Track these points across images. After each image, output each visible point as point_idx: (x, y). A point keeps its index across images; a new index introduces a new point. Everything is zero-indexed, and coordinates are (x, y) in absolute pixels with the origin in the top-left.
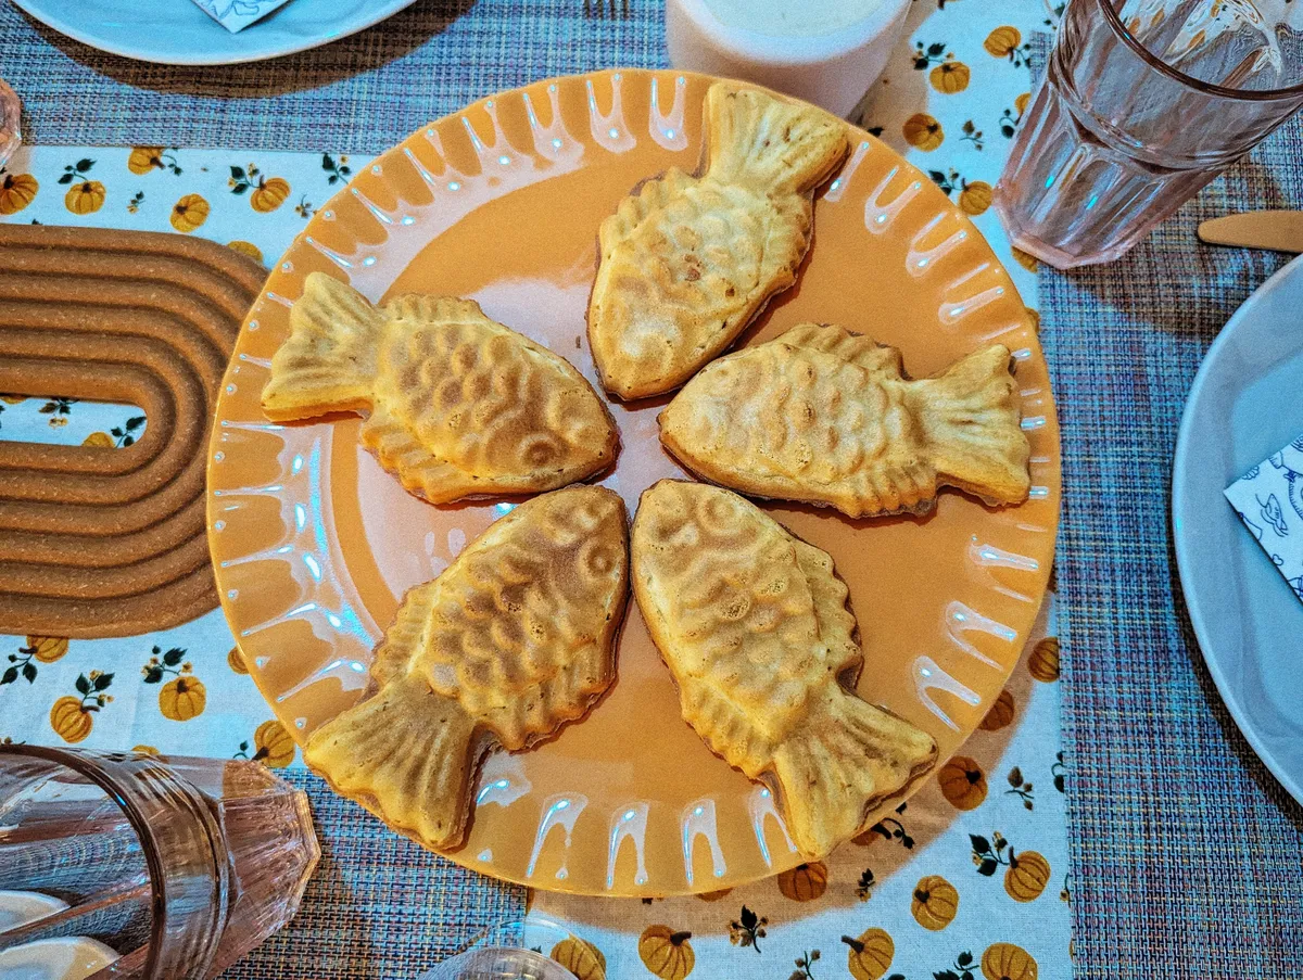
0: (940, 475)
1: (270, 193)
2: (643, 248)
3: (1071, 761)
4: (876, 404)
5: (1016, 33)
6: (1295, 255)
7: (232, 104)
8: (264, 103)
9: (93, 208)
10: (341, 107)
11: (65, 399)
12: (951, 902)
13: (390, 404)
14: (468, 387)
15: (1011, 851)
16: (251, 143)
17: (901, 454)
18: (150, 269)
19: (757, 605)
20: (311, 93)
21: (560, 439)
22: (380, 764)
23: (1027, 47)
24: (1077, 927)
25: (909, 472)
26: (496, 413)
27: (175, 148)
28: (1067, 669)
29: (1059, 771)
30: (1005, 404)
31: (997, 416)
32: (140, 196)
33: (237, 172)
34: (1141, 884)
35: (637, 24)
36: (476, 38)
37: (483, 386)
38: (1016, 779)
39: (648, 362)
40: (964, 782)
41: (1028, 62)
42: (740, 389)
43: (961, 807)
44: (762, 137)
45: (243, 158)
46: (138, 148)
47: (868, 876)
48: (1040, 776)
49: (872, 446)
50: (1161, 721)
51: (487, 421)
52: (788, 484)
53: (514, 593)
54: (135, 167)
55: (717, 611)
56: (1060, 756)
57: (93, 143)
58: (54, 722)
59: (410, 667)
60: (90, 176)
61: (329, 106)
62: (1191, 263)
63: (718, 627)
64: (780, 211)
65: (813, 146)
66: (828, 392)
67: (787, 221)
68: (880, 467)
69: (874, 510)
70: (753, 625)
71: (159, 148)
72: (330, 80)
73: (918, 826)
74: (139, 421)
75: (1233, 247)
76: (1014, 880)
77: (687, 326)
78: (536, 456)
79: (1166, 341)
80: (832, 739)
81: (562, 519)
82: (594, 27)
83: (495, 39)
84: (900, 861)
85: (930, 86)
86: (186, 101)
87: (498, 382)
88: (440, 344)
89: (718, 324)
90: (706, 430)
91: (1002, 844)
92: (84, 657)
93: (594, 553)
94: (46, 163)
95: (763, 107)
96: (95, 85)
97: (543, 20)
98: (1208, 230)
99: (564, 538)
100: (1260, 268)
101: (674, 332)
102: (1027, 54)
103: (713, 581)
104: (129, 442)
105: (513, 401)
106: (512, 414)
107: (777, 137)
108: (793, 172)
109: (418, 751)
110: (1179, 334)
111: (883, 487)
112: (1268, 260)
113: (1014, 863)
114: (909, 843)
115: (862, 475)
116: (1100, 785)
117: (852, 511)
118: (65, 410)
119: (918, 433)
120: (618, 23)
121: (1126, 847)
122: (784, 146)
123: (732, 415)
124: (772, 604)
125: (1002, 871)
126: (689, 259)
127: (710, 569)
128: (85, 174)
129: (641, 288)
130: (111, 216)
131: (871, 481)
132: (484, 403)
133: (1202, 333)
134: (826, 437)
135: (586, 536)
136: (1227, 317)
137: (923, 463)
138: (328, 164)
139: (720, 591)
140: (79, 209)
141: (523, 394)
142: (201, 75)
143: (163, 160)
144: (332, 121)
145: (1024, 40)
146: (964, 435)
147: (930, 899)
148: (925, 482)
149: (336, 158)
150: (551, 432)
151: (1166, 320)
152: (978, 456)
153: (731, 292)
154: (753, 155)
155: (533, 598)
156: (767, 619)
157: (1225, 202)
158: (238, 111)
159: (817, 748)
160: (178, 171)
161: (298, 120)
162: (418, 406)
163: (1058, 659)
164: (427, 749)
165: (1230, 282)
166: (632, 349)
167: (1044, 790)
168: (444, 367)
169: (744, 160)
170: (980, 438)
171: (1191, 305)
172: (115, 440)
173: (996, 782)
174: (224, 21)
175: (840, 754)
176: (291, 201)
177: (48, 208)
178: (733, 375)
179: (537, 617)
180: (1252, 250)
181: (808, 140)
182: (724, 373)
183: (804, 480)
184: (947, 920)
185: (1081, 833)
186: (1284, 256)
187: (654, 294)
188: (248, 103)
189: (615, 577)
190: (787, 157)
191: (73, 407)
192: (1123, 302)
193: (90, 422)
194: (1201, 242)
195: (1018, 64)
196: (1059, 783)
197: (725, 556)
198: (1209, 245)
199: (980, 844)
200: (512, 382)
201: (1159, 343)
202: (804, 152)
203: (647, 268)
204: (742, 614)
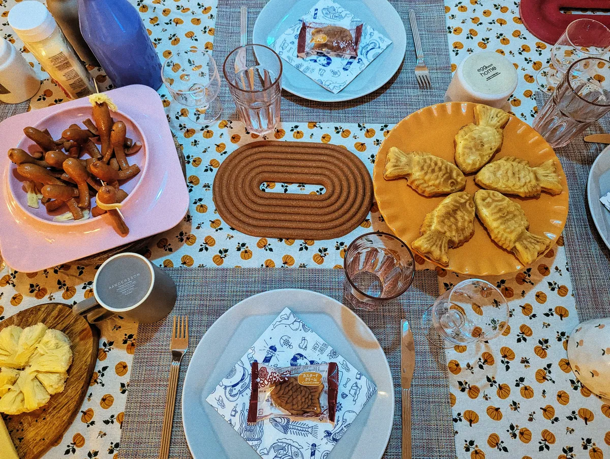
0: (542, 187)
1: (346, 133)
2: (470, 140)
3: (570, 264)
4: (527, 172)
5: (531, 92)
6: (609, 144)
7: (333, 111)
8: (340, 111)
9: (301, 137)
10: (362, 112)
11: (302, 183)
12: (545, 297)
13: (417, 174)
14: (437, 169)
15: (558, 285)
16: (340, 121)
17: (534, 182)
18: (323, 151)
19: (508, 213)
20: (352, 109)
21: (456, 181)
22: (433, 246)
23: (534, 95)
24: (577, 302)
25: (535, 187)
26: (444, 175)
27: (320, 123)
28: (566, 243)
29: (567, 267)
30: (555, 172)
31: (553, 174)
32: (312, 134)
33: (336, 128)
34: (591, 292)
35: (433, 90)
36: (393, 94)
37: (440, 169)
38: (557, 269)
39: (474, 164)
40: (545, 270)
41: (535, 99)
42: (496, 170)
43: (545, 276)
44: (491, 116)
45: (338, 125)
46: (309, 122)
47: (524, 292)
48: (563, 268)
49: (527, 181)
50: (590, 254)
51: (442, 177)
52: (509, 189)
53: (455, 211)
54: (309, 127)
55: (500, 214)
56: (567, 263)
57: (298, 121)
58: (314, 260)
59: (433, 228)
60: (298, 129)
61: (357, 111)
62: (583, 146)
63: (501, 217)
64: (498, 132)
65: (504, 118)
66: (517, 169)
67: (499, 134)
68: (529, 186)
69: (528, 196)
70: (507, 217)
71: (316, 123)
72: (357, 105)
73: (534, 280)
74: (323, 189)
75: (593, 143)
76: (560, 292)
77: (482, 156)
78: (452, 184)
79: (579, 166)
80: (529, 240)
81: (461, 197)
82: (423, 92)
83: (398, 94)
84: (531, 288)
85: (512, 105)
86: (321, 111)
87: (443, 168)
88: (428, 161)
89: (488, 156)
90: (489, 179)
91: (555, 284)
92: (319, 244)
93: (470, 204)
94: (287, 126)
95: (491, 110)
96: (296, 107)
97: (409, 90)
98: (586, 139)
99: (463, 201)
100: (600, 148)
101: (479, 158)
102: (534, 97)
103: (498, 208)
104: (321, 194)
105: (447, 173)
106: (447, 175)
107: (495, 116)
108: (499, 124)
109: (440, 243)
110: (582, 164)
111: (530, 190)
112: (602, 146)
113: (559, 288)
114: (533, 284)
115: (525, 187)
116: (578, 269)
117: (523, 195)
118: (304, 186)
119: (537, 179)
120: (428, 90)
121: (586, 283)
122: (496, 118)
123: (495, 175)
124: (511, 212)
125: (556, 290)
126: (481, 142)
127: (496, 206)
128: (297, 129)
129: (471, 149)
130: (306, 139)
131: (527, 188)
132: (441, 173)
133: (588, 163)
134: (518, 179)
135: (468, 200)
136: (594, 160)
137: (538, 185)
138: (359, 126)
139: (500, 210)
140: (297, 138)
141: (448, 171)
142: (325, 104)
143: (317, 125)
144: (359, 115)
145: (534, 93)
146: (546, 178)
147: (540, 297)
148: (539, 188)
149: (361, 124)
150: (454, 179)
151: (579, 160)
152: (551, 183)
153: (491, 149)
154: (490, 120)
155: (459, 212)
156: (511, 216)
157: (589, 132)
158: (335, 113)
159: (525, 242)
160: (321, 128)
161: (350, 115)
162: (426, 174)
163: (563, 241)
164: (442, 243)
165: (593, 151)
166: (470, 161)
167: (564, 271)
168: (430, 166)
169: (488, 121)
170: (550, 179)
171: (584, 157)
172: (318, 193)
173: (552, 270)
174: (333, 91)
175: (531, 243)
176: (352, 135)
177: (289, 137)
178: (494, 166)
179: (461, 216)
180: (598, 143)
181: (502, 117)
182: (491, 166)
183: (513, 188)
184: (545, 301)
185: (574, 280)
186: (606, 145)
187: (474, 150)
188: (337, 111)
189: (474, 208)
190: (498, 120)
191: (305, 185)
192: (567, 156)
193: (310, 189)
194: (585, 142)
195: (532, 99)
196: (567, 269)
197: (500, 203)
198: (587, 142)
199: (550, 284)
200: (446, 168)
201: (577, 166)
202: (501, 119)
203: (472, 144)
204: (505, 215)
